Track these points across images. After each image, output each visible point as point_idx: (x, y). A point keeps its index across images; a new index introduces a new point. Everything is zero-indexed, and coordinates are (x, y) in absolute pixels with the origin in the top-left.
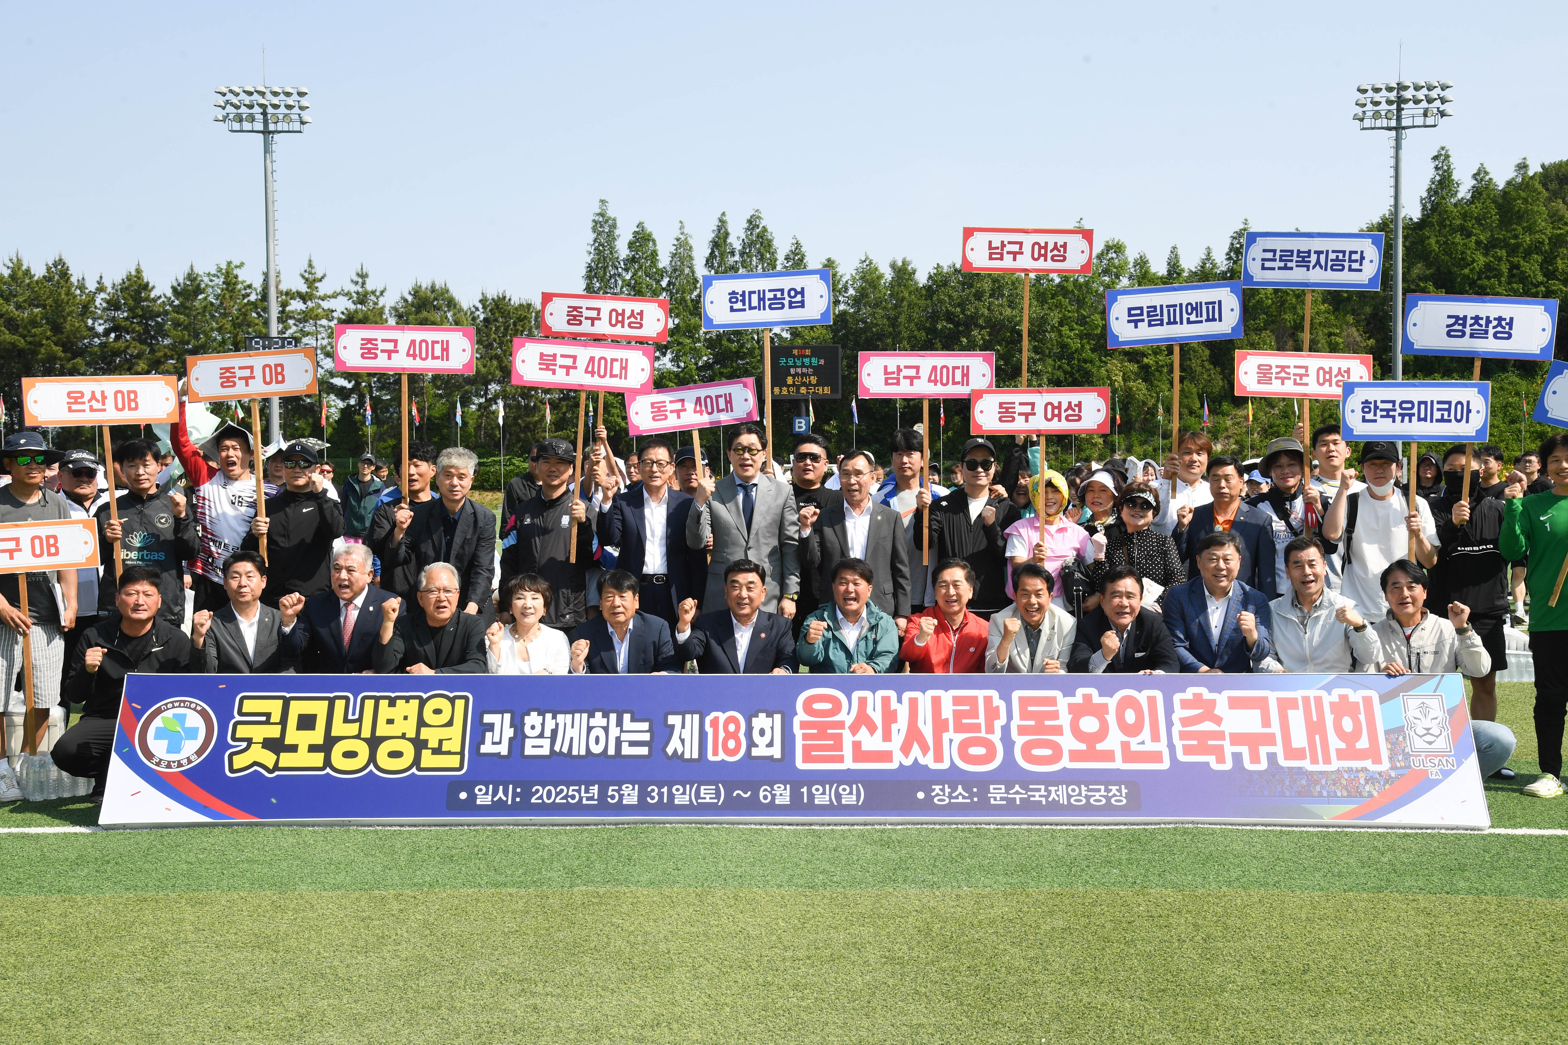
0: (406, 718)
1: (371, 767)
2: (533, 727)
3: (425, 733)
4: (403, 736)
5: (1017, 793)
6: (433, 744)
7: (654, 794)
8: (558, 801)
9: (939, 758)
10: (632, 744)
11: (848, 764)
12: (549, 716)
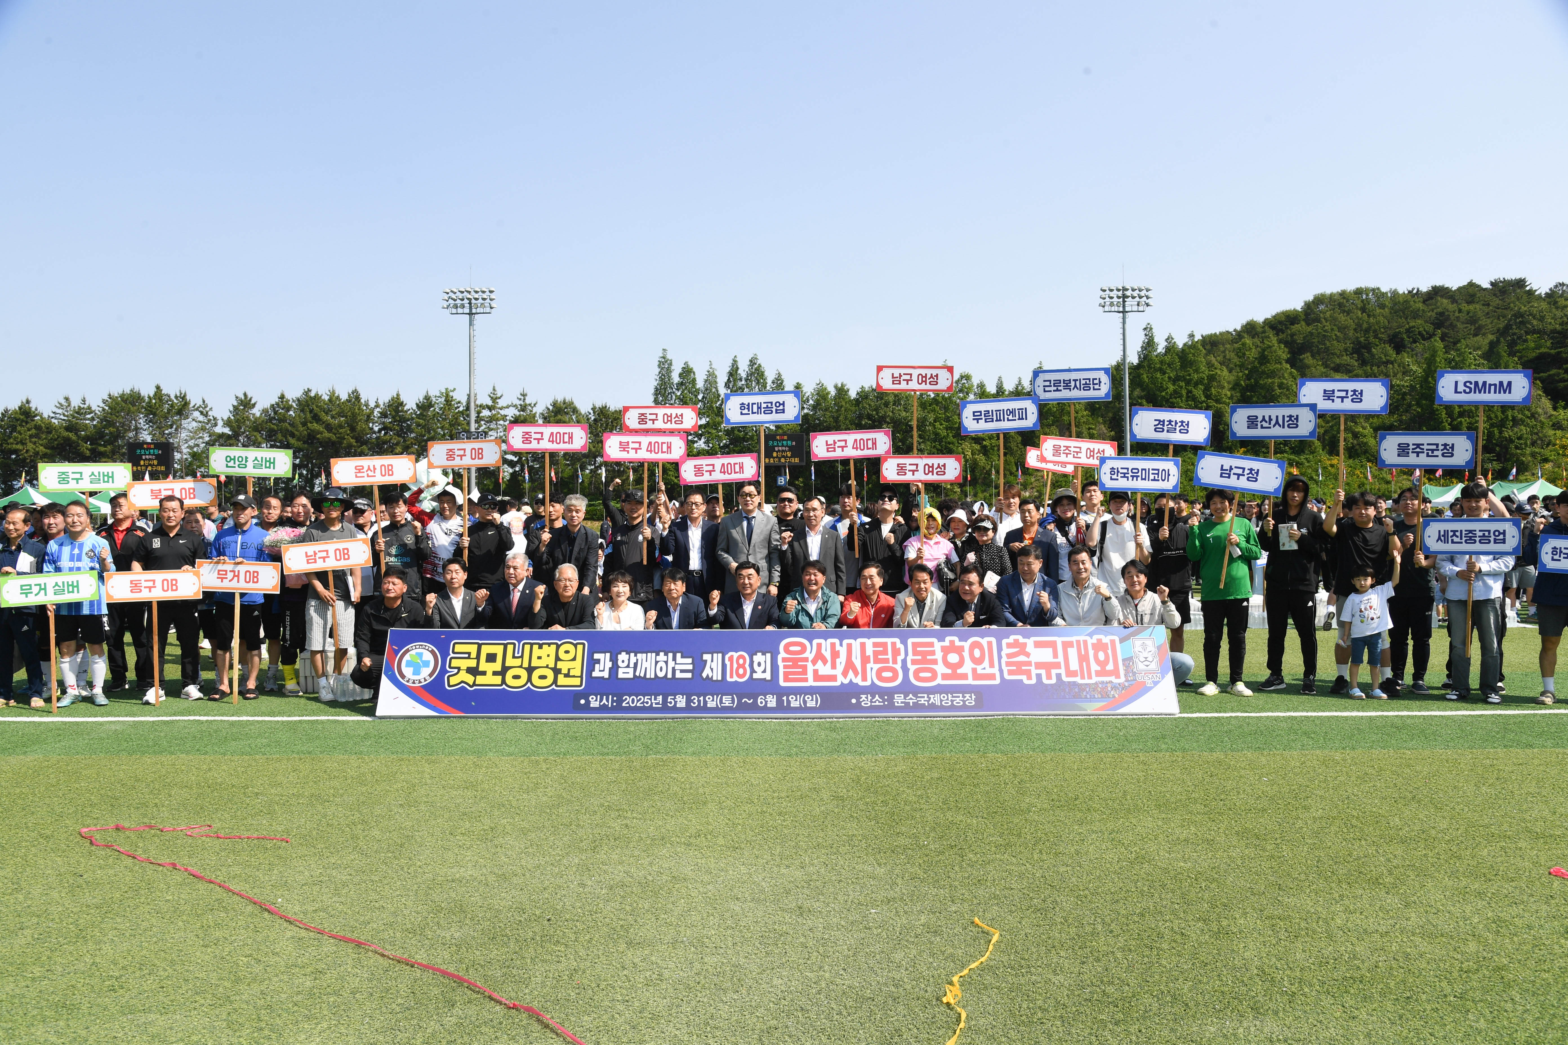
0: (548, 656)
1: (529, 684)
2: (623, 661)
3: (560, 665)
4: (547, 667)
5: (911, 699)
6: (565, 671)
7: (695, 701)
8: (638, 705)
9: (864, 679)
10: (682, 671)
11: (811, 683)
12: (632, 655)
